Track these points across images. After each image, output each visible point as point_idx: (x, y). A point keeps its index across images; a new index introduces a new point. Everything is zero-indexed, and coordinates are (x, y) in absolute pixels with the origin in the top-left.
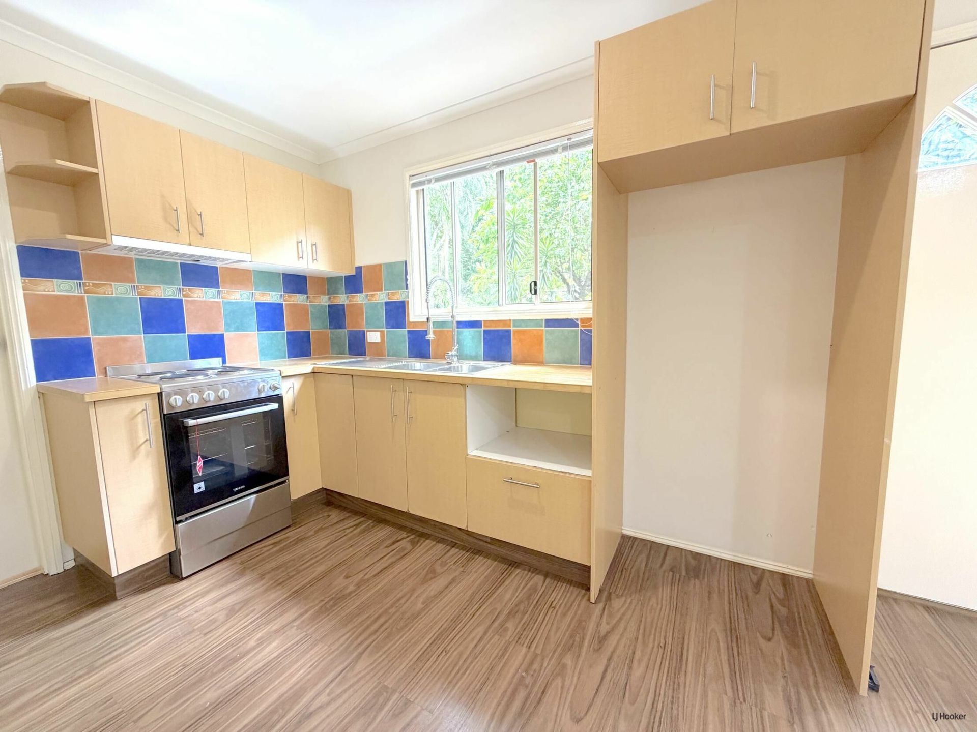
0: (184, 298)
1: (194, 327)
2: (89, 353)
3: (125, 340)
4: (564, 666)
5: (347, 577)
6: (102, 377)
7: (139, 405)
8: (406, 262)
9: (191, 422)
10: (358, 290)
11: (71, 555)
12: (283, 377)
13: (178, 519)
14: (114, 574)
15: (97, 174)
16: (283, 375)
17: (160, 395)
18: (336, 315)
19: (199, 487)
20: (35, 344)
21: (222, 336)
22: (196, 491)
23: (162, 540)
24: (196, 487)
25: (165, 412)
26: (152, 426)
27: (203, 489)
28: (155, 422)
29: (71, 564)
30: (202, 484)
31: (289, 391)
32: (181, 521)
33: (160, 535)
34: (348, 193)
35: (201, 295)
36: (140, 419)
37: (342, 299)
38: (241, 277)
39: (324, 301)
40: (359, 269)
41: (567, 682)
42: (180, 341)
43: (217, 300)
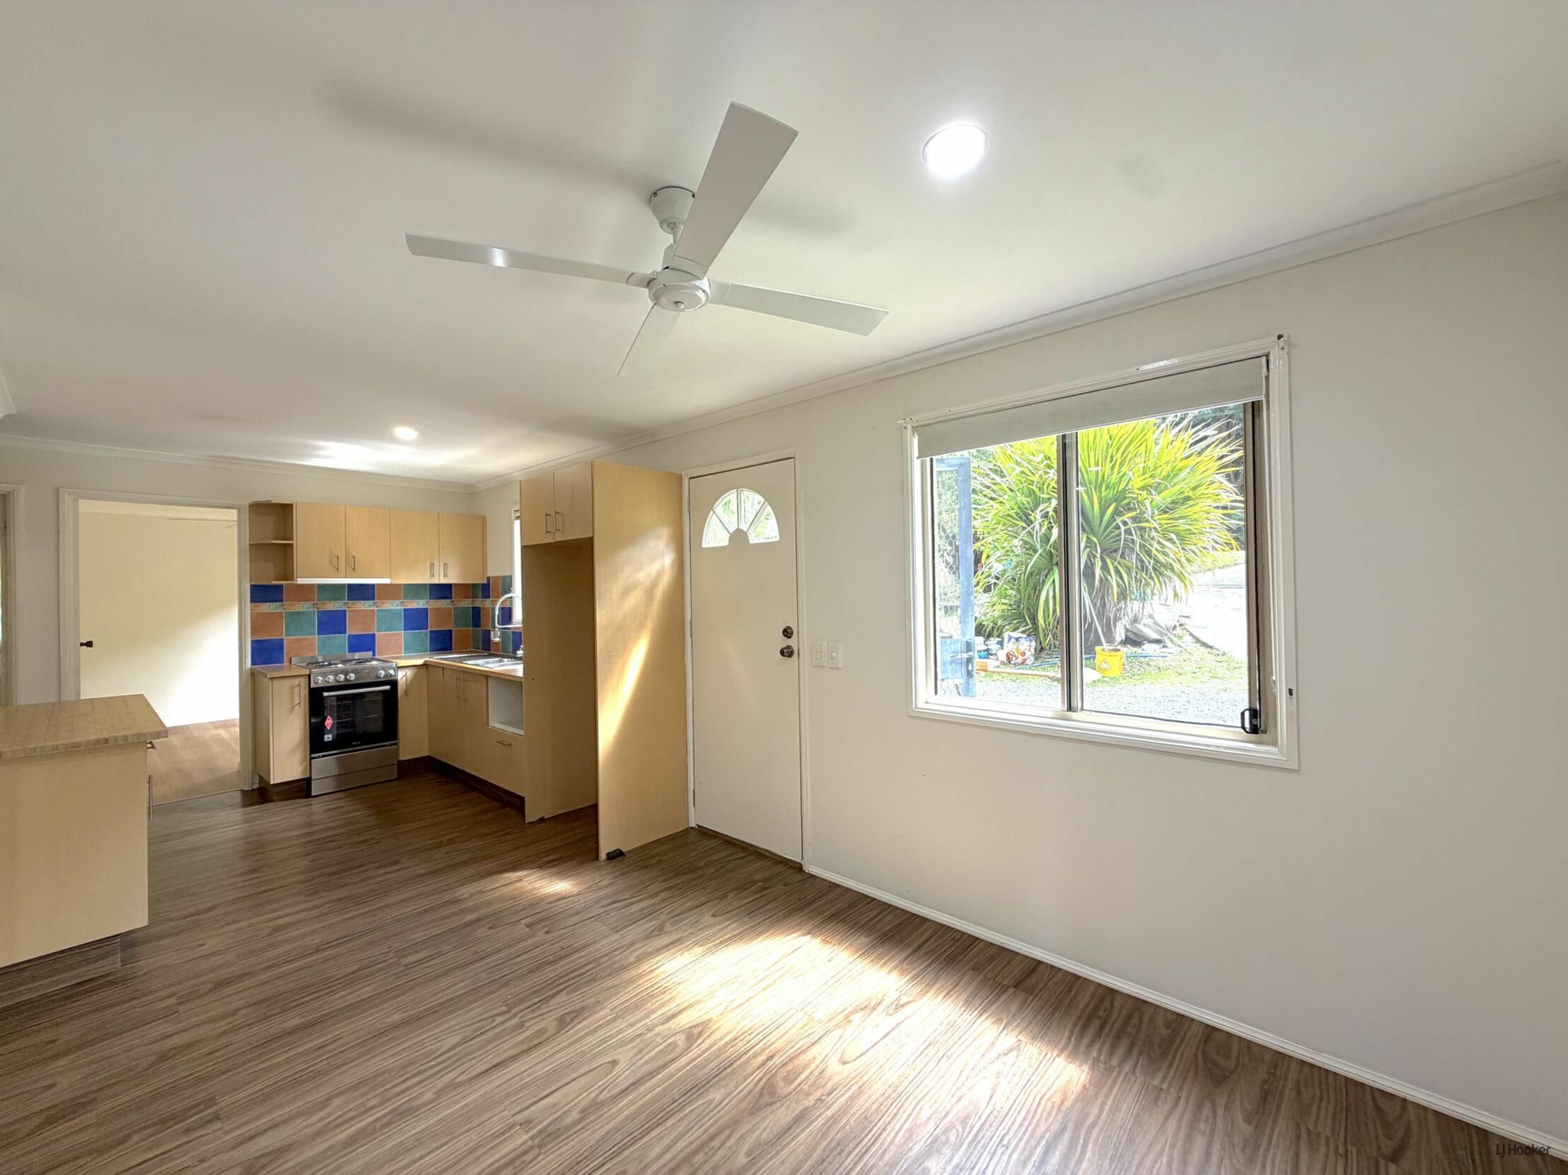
0: (347, 610)
1: (352, 629)
2: (281, 648)
3: (304, 639)
6: (288, 664)
7: (296, 681)
8: (511, 576)
9: (325, 694)
10: (488, 597)
11: (257, 780)
12: (399, 667)
13: (313, 756)
14: (272, 783)
15: (292, 544)
17: (309, 676)
18: (476, 615)
19: (328, 737)
20: (253, 642)
21: (374, 635)
22: (326, 740)
23: (302, 768)
24: (326, 737)
25: (312, 686)
26: (302, 695)
27: (331, 739)
28: (305, 692)
29: (256, 786)
30: (330, 736)
31: (402, 677)
32: (315, 758)
33: (301, 764)
34: (484, 519)
35: (364, 606)
36: (297, 690)
37: (478, 603)
38: (391, 591)
39: (467, 603)
40: (488, 579)
42: (342, 640)
43: (372, 608)
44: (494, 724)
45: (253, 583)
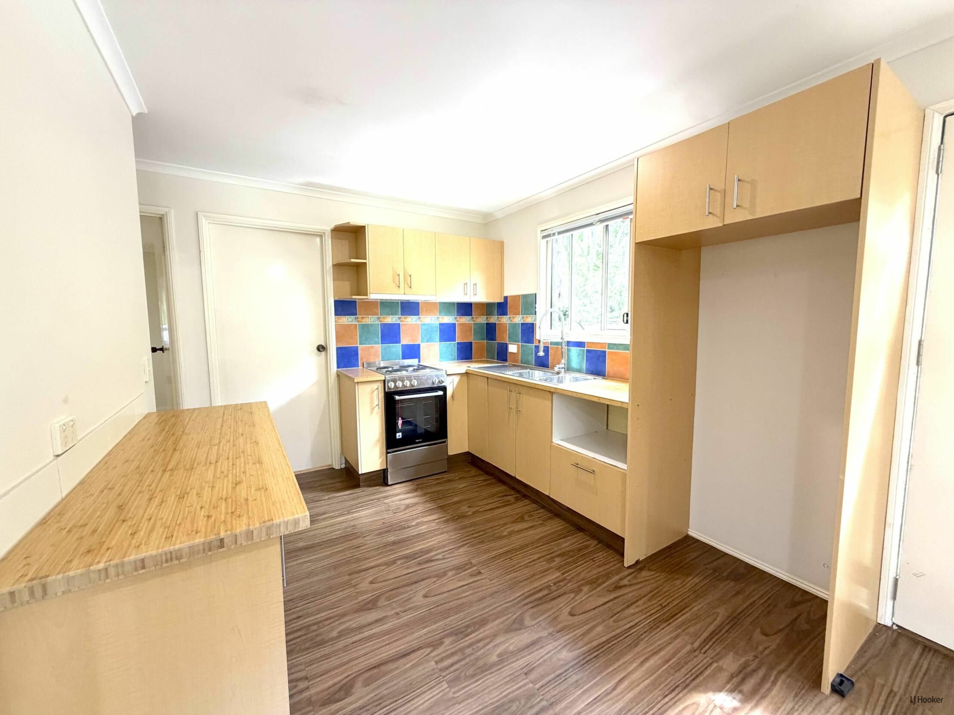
0: (401, 323)
1: (405, 340)
2: (357, 354)
3: (372, 347)
4: (581, 590)
5: (469, 507)
6: (362, 367)
7: (375, 386)
8: (536, 294)
9: (397, 398)
10: (505, 314)
11: (344, 461)
12: (448, 375)
13: (389, 451)
14: (360, 473)
15: (366, 263)
16: (447, 374)
17: (384, 381)
18: (491, 331)
19: (399, 435)
20: (338, 349)
21: (419, 345)
22: (397, 437)
23: (381, 460)
24: (398, 435)
25: (386, 391)
26: (380, 398)
27: (401, 437)
28: (382, 395)
29: (343, 466)
30: (400, 434)
31: (451, 385)
32: (389, 453)
33: (380, 457)
34: (502, 244)
35: (411, 320)
36: (376, 393)
37: (493, 319)
38: (431, 307)
39: (482, 320)
40: (506, 298)
41: (577, 598)
42: (397, 348)
43: (418, 323)
44: (557, 440)
45: (337, 299)
